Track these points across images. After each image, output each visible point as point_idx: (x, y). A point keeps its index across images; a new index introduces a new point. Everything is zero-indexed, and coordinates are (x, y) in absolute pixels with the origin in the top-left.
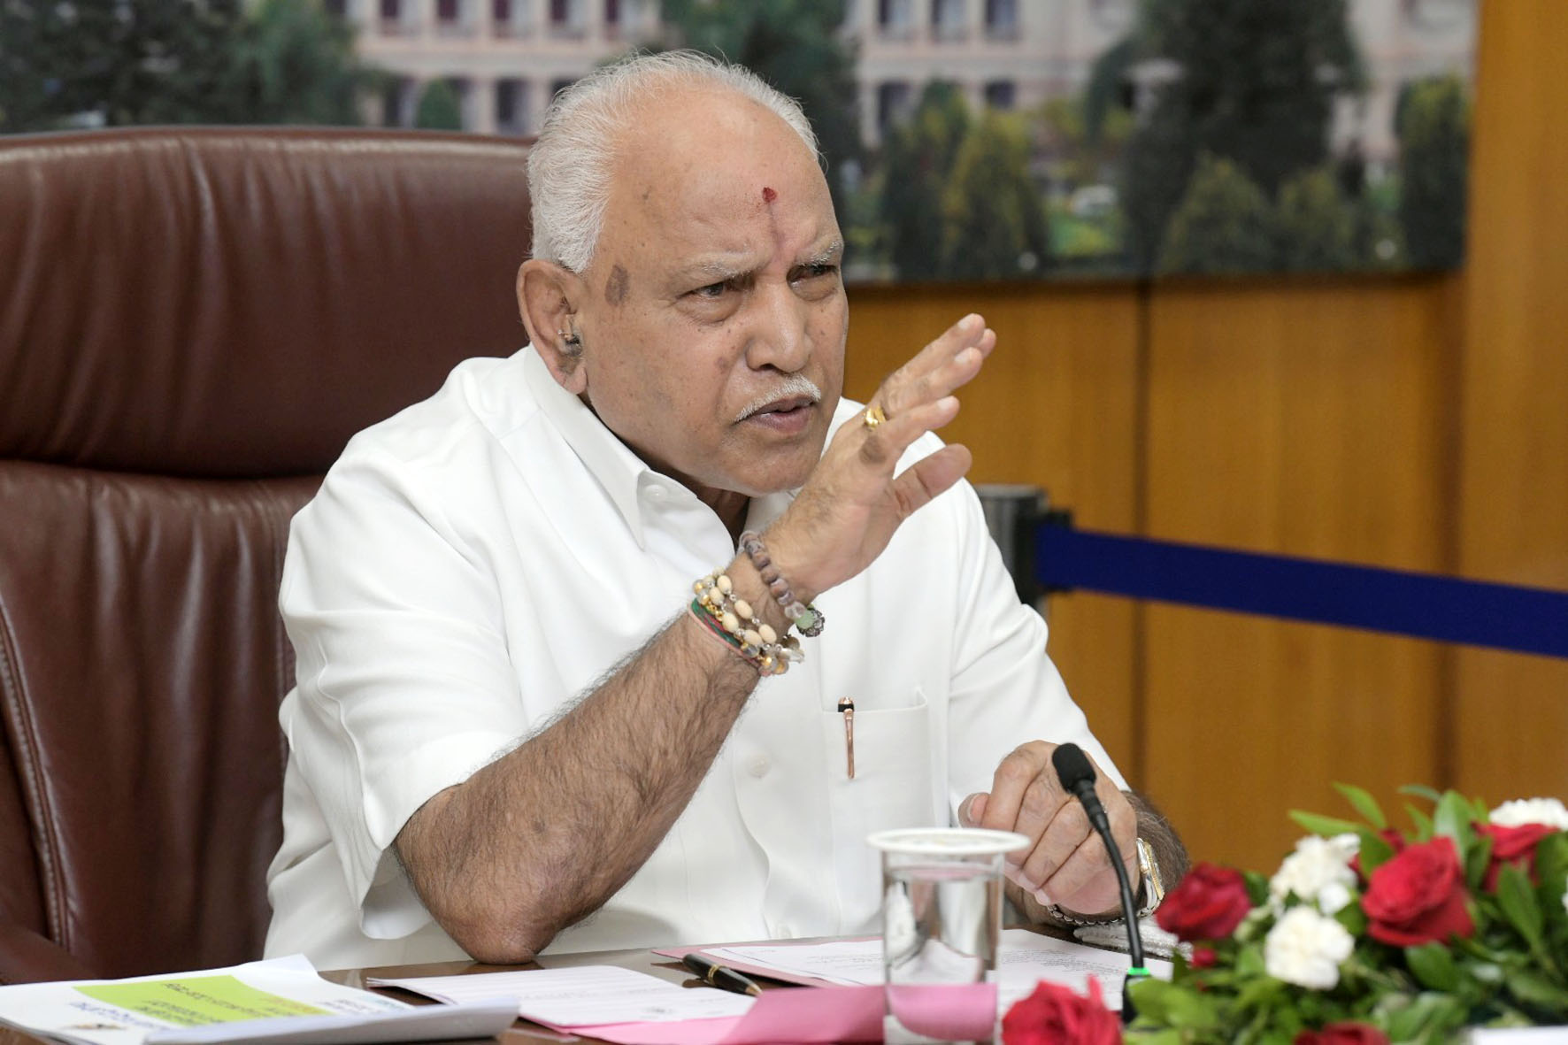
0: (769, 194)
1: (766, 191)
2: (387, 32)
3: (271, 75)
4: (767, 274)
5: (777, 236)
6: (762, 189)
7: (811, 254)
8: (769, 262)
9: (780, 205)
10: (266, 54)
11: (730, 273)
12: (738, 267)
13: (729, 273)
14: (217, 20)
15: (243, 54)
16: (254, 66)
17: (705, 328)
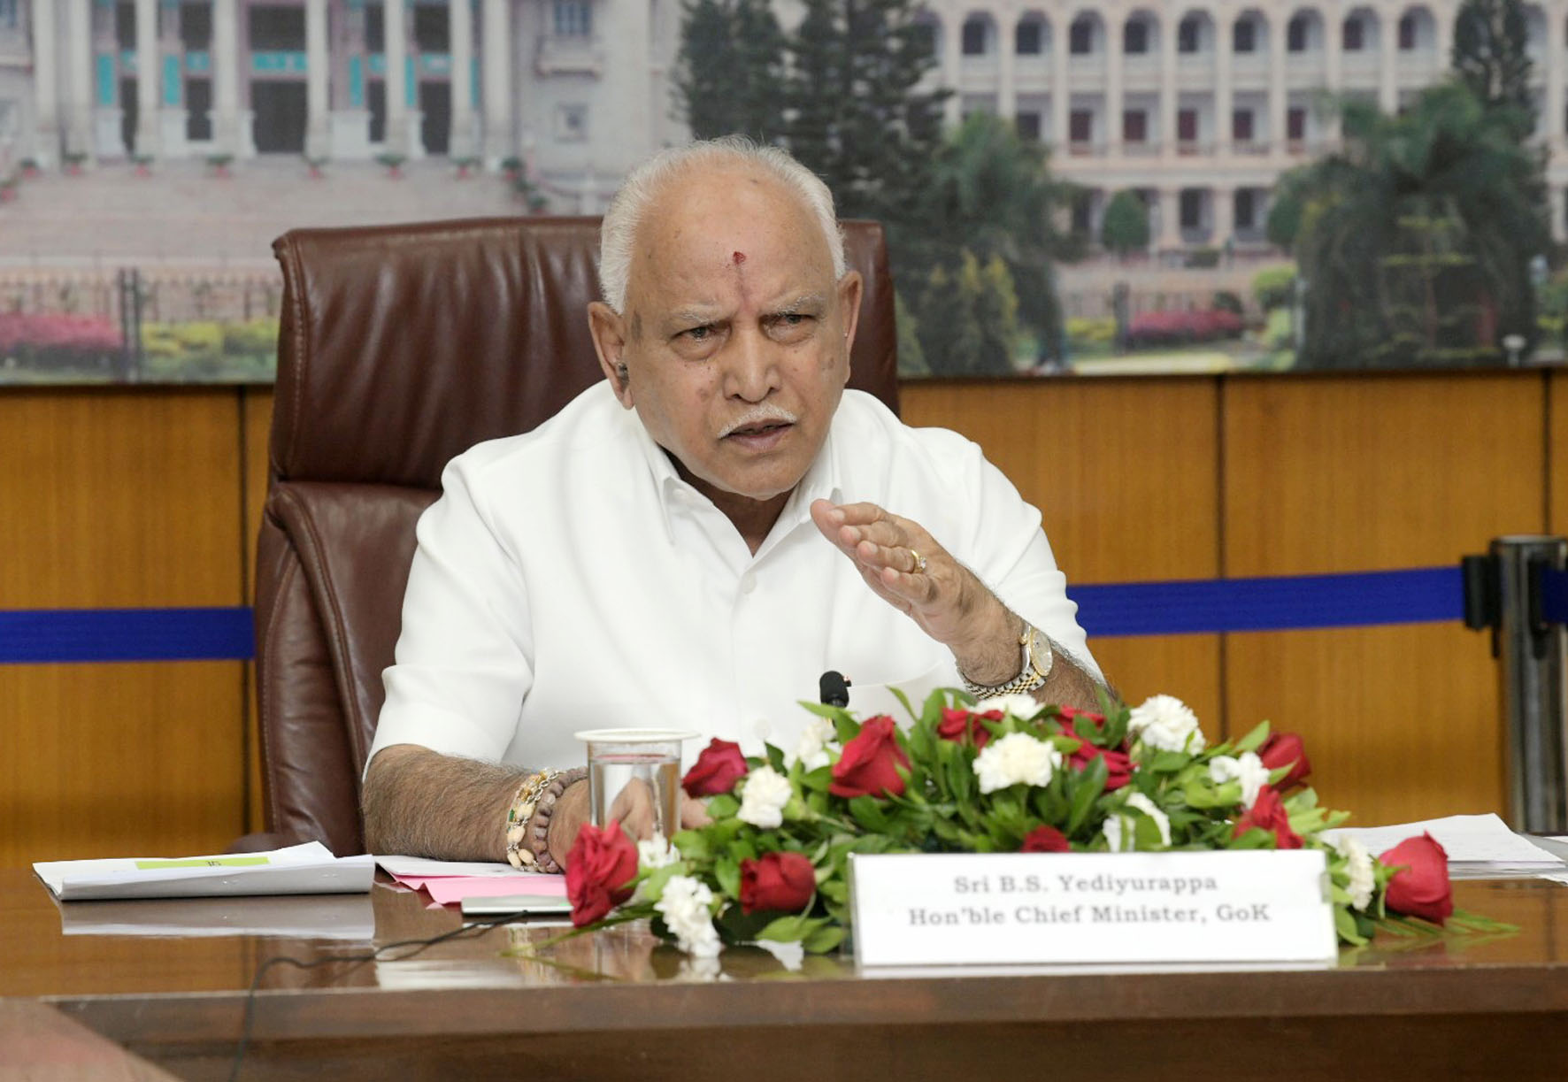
0: (738, 257)
1: (736, 254)
2: (1075, 153)
3: (967, 191)
4: (738, 322)
5: (743, 292)
6: (732, 253)
7: (774, 306)
8: (737, 313)
9: (746, 267)
10: (965, 174)
11: (704, 321)
12: (708, 317)
13: (702, 321)
14: (920, 146)
15: (942, 174)
16: (952, 185)
17: (690, 364)
